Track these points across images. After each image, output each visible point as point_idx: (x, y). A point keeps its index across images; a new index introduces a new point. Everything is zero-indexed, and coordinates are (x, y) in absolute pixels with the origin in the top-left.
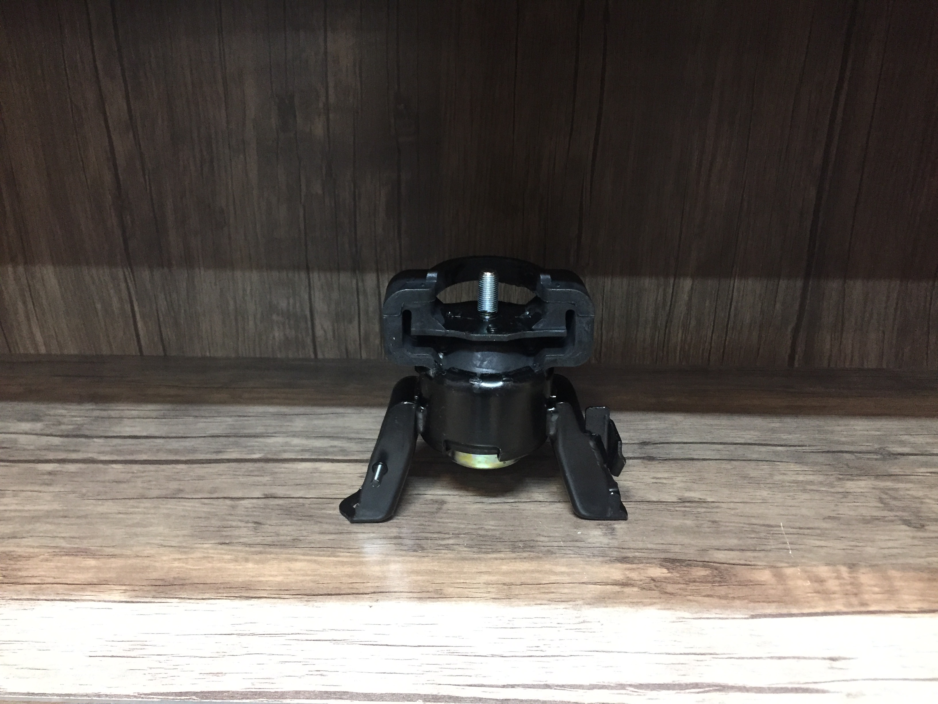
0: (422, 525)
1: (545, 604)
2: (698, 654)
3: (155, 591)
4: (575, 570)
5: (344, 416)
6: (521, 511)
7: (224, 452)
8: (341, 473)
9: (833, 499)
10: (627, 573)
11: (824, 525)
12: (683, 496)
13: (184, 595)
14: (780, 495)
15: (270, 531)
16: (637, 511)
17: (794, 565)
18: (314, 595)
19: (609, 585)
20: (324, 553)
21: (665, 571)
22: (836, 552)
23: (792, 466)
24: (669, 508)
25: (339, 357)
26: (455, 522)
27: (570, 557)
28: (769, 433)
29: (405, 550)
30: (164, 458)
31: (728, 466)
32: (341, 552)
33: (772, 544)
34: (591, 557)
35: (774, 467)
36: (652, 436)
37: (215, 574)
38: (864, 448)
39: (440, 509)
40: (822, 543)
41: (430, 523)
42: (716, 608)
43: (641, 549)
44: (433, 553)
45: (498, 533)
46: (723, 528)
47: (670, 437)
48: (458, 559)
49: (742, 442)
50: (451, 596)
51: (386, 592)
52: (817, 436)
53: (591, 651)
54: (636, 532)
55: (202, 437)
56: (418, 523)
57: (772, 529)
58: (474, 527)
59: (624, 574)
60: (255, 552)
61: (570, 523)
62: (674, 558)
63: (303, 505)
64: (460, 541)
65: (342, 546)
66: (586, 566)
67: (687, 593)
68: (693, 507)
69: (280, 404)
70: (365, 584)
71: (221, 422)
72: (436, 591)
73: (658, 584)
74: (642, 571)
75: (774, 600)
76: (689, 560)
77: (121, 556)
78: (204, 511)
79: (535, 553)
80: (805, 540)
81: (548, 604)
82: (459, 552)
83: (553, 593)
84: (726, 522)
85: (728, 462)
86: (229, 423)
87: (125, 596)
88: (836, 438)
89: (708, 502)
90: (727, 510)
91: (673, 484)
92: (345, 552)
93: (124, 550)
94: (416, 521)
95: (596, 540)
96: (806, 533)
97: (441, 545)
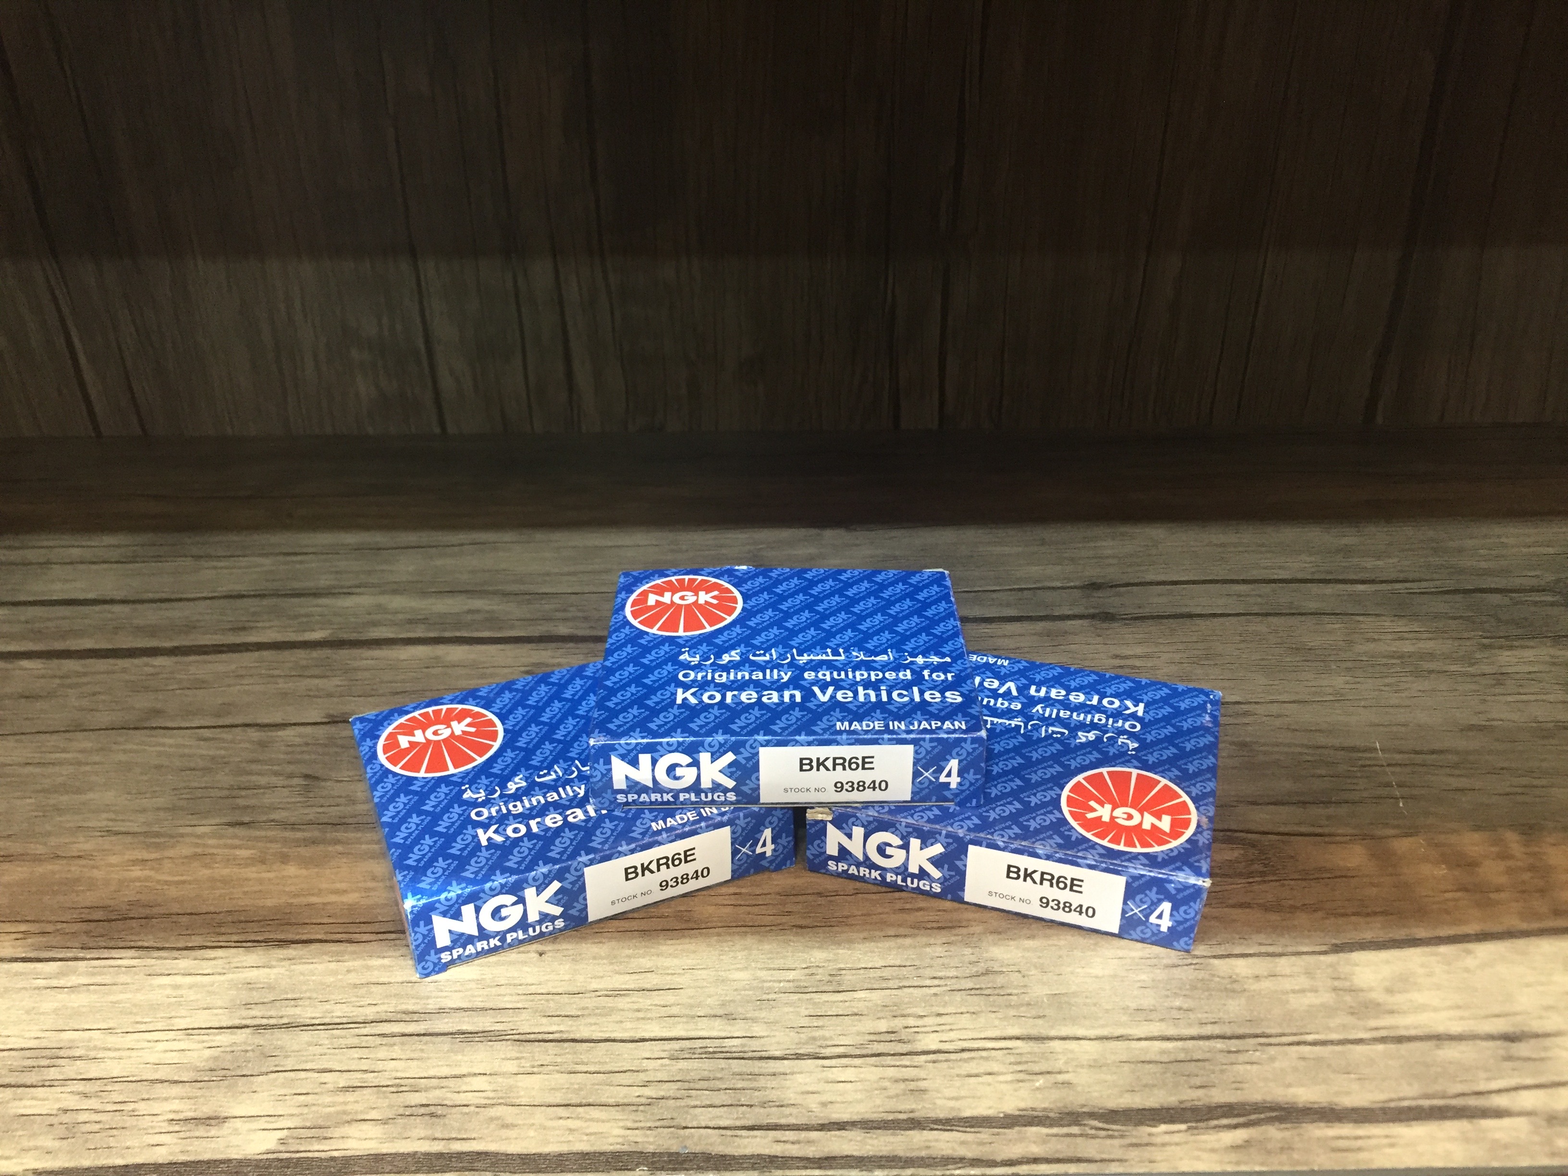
1: (906, 936)
2: (1230, 1038)
3: (88, 933)
5: (495, 549)
7: (252, 628)
8: (487, 665)
9: (1474, 687)
11: (1461, 744)
13: (147, 941)
14: (1370, 684)
15: (335, 794)
17: (1411, 831)
22: (1493, 800)
23: (1387, 623)
25: (489, 431)
28: (1339, 558)
30: (129, 645)
31: (1260, 626)
33: (1362, 788)
35: (1353, 626)
36: (1110, 570)
37: (218, 892)
38: (1528, 582)
40: (1463, 783)
42: (1258, 930)
46: (1260, 758)
47: (1143, 572)
49: (1286, 577)
50: (709, 925)
52: (1431, 559)
53: (1005, 1039)
55: (205, 598)
57: (1360, 755)
60: (304, 840)
69: (367, 528)
71: (248, 567)
72: (678, 916)
75: (1377, 909)
77: (21, 857)
78: (202, 755)
80: (1428, 778)
81: (913, 936)
83: (921, 909)
84: (1264, 745)
85: (1260, 618)
86: (265, 569)
87: (23, 947)
90: (1265, 719)
91: (1155, 667)
93: (32, 846)
96: (1428, 762)
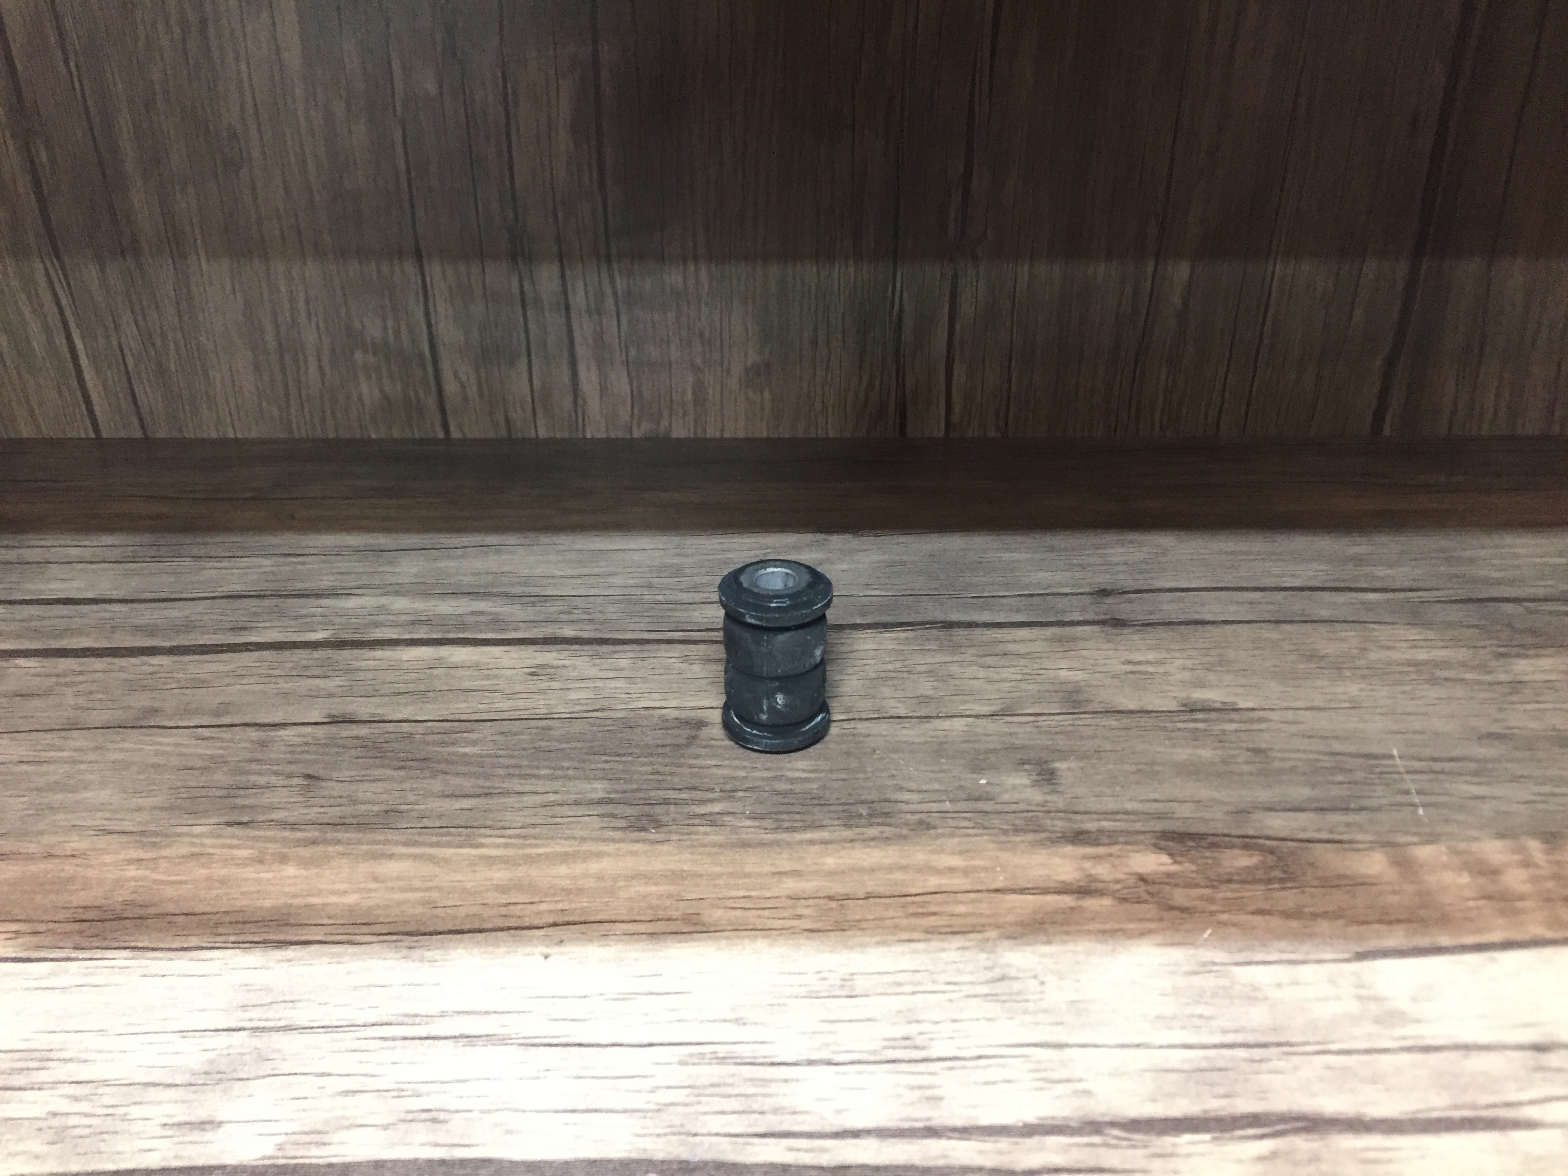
0: (658, 773)
1: (919, 941)
2: (1253, 1047)
3: (80, 932)
4: (975, 863)
5: (498, 552)
6: (861, 739)
7: (252, 628)
8: (491, 666)
9: (1492, 696)
10: (1087, 865)
11: (1482, 751)
12: (1188, 698)
13: (142, 941)
14: (1385, 691)
15: (336, 794)
16: (1098, 732)
17: (1432, 839)
18: (425, 934)
19: (1051, 893)
20: (449, 838)
21: (1165, 858)
22: (1514, 808)
23: (1403, 632)
24: (1162, 724)
25: (491, 435)
26: (724, 766)
27: (968, 835)
28: (1350, 566)
29: (622, 828)
30: (127, 644)
31: (1274, 634)
32: (486, 836)
33: (1380, 795)
34: (1011, 833)
35: (1367, 633)
36: (1120, 576)
37: (215, 892)
38: (1541, 592)
39: (694, 738)
40: (1484, 790)
41: (674, 769)
42: (1279, 937)
43: (1113, 813)
44: (682, 834)
45: (815, 786)
46: (1277, 764)
47: (1152, 578)
48: (733, 846)
49: (1297, 585)
50: (717, 929)
51: (581, 923)
52: (1443, 568)
53: (1022, 1046)
54: (1100, 777)
55: (205, 598)
56: (649, 769)
57: (1377, 762)
58: (767, 774)
59: (1082, 869)
60: (303, 840)
61: (962, 762)
62: (1182, 830)
63: (411, 735)
64: (736, 807)
65: (489, 823)
66: (1000, 854)
67: (1214, 908)
68: (1213, 720)
69: (369, 530)
70: (535, 908)
71: (249, 568)
72: (687, 919)
73: (1152, 889)
74: (1117, 862)
75: (1400, 917)
76: (1214, 835)
77: (13, 856)
78: (200, 755)
79: (892, 829)
80: (1447, 785)
81: (926, 940)
82: (735, 830)
83: (934, 914)
85: (1273, 625)
86: (266, 569)
87: (14, 947)
88: (1482, 573)
89: (1241, 709)
90: (1280, 725)
91: (1166, 674)
92: (496, 836)
93: (25, 844)
94: (644, 764)
95: (1016, 796)
96: (1447, 770)
97: (696, 816)
